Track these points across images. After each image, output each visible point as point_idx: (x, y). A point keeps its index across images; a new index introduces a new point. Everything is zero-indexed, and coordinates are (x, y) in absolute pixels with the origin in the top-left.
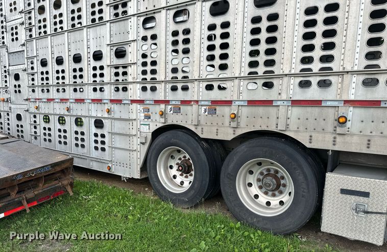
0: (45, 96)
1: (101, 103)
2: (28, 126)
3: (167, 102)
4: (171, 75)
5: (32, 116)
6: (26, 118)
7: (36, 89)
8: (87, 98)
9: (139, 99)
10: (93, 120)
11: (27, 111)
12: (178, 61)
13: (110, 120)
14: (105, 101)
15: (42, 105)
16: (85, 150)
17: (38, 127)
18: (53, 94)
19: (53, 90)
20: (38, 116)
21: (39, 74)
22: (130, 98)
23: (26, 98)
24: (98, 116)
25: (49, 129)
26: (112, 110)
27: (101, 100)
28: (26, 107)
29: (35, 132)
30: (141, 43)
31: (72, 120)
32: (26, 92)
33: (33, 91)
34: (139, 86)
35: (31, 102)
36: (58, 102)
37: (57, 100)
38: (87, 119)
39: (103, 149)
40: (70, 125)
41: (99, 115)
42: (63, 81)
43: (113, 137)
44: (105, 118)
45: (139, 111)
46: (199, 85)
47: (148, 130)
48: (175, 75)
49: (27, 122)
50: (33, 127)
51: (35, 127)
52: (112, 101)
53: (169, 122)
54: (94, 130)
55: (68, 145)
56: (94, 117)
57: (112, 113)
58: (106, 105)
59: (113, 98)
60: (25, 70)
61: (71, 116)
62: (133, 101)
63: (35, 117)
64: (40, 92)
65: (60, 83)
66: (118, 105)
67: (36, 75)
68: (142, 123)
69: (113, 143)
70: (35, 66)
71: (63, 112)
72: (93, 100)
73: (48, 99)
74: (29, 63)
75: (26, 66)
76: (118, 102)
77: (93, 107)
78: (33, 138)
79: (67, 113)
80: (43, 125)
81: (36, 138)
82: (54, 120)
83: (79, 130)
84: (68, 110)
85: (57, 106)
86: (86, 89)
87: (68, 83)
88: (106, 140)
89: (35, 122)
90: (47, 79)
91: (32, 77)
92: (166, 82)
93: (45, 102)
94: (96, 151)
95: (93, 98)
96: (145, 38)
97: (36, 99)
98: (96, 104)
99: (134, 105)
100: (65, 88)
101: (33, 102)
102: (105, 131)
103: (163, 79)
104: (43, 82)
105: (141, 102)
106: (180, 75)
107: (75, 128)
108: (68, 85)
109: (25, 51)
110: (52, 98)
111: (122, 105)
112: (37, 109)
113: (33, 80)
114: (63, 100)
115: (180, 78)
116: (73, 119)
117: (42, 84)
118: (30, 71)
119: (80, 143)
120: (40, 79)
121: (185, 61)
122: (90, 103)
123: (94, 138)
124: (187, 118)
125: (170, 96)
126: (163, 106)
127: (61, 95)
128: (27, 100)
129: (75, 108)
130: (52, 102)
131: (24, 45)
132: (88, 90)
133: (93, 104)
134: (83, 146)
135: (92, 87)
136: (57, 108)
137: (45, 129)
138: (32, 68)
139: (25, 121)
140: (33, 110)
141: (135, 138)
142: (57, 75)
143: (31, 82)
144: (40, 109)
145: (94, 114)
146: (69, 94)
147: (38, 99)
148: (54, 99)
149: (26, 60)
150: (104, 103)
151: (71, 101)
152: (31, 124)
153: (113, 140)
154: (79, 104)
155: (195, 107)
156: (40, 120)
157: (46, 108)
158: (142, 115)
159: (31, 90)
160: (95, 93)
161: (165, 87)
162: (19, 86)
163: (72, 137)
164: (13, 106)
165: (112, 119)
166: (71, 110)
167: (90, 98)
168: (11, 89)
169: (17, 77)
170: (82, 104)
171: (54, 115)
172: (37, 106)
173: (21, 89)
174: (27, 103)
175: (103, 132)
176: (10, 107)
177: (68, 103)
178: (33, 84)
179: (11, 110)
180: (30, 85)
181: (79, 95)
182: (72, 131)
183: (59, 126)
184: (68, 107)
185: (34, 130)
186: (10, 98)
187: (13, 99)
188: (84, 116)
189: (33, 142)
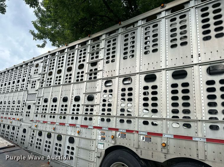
0: (43, 119)
1: (75, 127)
2: (29, 137)
3: (117, 130)
4: (120, 113)
5: (32, 131)
6: (28, 132)
7: (38, 115)
8: (67, 123)
9: (98, 126)
10: (68, 137)
11: (30, 127)
12: (124, 105)
13: (79, 139)
14: (77, 126)
15: (40, 125)
17: (34, 138)
18: (48, 119)
19: (48, 116)
20: (35, 131)
21: (42, 106)
22: (93, 125)
23: (31, 120)
24: (72, 135)
25: (41, 140)
26: (81, 132)
27: (75, 125)
28: (30, 125)
29: (32, 141)
30: (103, 93)
32: (32, 116)
33: (36, 116)
34: (99, 118)
37: (49, 123)
38: (65, 136)
39: (72, 158)
40: (54, 140)
41: (73, 134)
42: (55, 112)
43: (79, 150)
44: (76, 137)
45: (98, 134)
46: (138, 121)
47: (102, 148)
48: (122, 113)
49: (28, 135)
50: (31, 138)
51: (32, 138)
52: (82, 126)
53: (118, 144)
54: (68, 144)
55: (50, 152)
56: (69, 135)
57: (81, 133)
58: (78, 128)
59: (82, 124)
60: (35, 104)
61: (55, 133)
62: (95, 127)
63: (34, 131)
64: (40, 116)
65: (53, 113)
66: (85, 129)
67: (40, 107)
68: (99, 142)
69: (79, 155)
70: (41, 102)
71: (51, 130)
72: (70, 125)
73: (44, 122)
74: (38, 100)
75: (36, 101)
76: (86, 127)
77: (70, 128)
78: (30, 145)
79: (53, 131)
80: (38, 137)
81: (31, 145)
82: (45, 134)
83: (59, 142)
84: (54, 129)
85: (48, 126)
86: (67, 117)
87: (57, 113)
88: (74, 152)
89: (33, 135)
90: (46, 109)
91: (37, 108)
92: (117, 117)
93: (42, 123)
95: (70, 123)
96: (105, 91)
97: (37, 121)
98: (71, 127)
99: (95, 129)
100: (55, 116)
101: (35, 122)
102: (75, 145)
103: (115, 115)
105: (100, 128)
106: (126, 113)
107: (57, 141)
109: (37, 94)
110: (46, 121)
111: (88, 129)
112: (36, 127)
113: (38, 109)
114: (52, 123)
115: (126, 115)
116: (56, 135)
117: (42, 112)
118: (37, 104)
119: (57, 151)
120: (42, 109)
121: (129, 105)
122: (68, 126)
123: (67, 149)
124: (130, 142)
125: (119, 126)
126: (114, 132)
128: (32, 121)
129: (58, 129)
130: (46, 124)
131: (37, 90)
132: (68, 118)
133: (70, 127)
134: (59, 154)
135: (71, 116)
136: (48, 127)
137: (38, 140)
138: (39, 103)
140: (34, 127)
141: (93, 153)
142: (52, 108)
143: (36, 111)
144: (38, 127)
145: (69, 133)
146: (57, 120)
147: (38, 121)
148: (47, 122)
149: (36, 98)
150: (77, 127)
151: (57, 124)
152: (30, 136)
153: (79, 152)
154: (61, 126)
155: (136, 135)
156: (36, 134)
157: (42, 127)
158: (100, 137)
159: (35, 115)
160: (72, 120)
161: (116, 119)
162: (29, 112)
163: (53, 147)
164: (23, 124)
165: (80, 137)
166: (56, 130)
167: (69, 123)
168: (25, 113)
169: (29, 107)
170: (63, 126)
171: (45, 131)
172: (37, 125)
173: (30, 114)
174: (31, 122)
175: (73, 146)
176: (21, 124)
177: (55, 125)
178: (37, 112)
179: (21, 126)
180: (35, 112)
181: (62, 121)
182: (54, 143)
183: (47, 139)
184: (55, 127)
185: (31, 140)
186: (22, 119)
187: (24, 119)
188: (63, 134)
189: (29, 148)
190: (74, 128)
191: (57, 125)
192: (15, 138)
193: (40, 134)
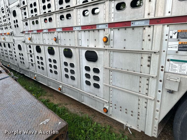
1: (94, 31)
2: (26, 54)
5: (28, 46)
6: (24, 49)
7: (28, 22)
8: (75, 25)
11: (24, 42)
13: (107, 53)
15: (34, 36)
16: (75, 83)
17: (33, 56)
18: (42, 25)
20: (32, 46)
24: (90, 46)
25: (42, 58)
27: (95, 26)
28: (23, 39)
29: (32, 60)
31: (60, 51)
32: (21, 24)
33: (27, 24)
35: (26, 34)
36: (46, 33)
37: (45, 31)
38: (77, 50)
39: (97, 86)
40: (59, 56)
41: (92, 46)
43: (111, 73)
44: (100, 50)
45: (166, 37)
49: (25, 51)
50: (29, 55)
51: (31, 56)
54: (85, 63)
55: (58, 75)
56: (85, 48)
58: (102, 32)
59: (113, 21)
60: (19, 6)
61: (59, 46)
63: (30, 47)
64: (31, 24)
65: (47, 12)
67: (27, 8)
68: (170, 58)
69: (111, 81)
71: (52, 43)
73: (38, 31)
75: (19, 2)
77: (84, 35)
78: (30, 64)
79: (55, 44)
80: (37, 54)
81: (32, 65)
82: (44, 50)
83: (68, 61)
84: (56, 40)
85: (46, 36)
88: (100, 76)
89: (31, 51)
91: (24, 11)
93: (36, 33)
94: (88, 86)
95: (82, 24)
97: (29, 31)
98: (87, 33)
100: (52, 17)
101: (28, 34)
102: (99, 65)
104: (32, 15)
107: (65, 59)
108: (54, 12)
110: (41, 29)
112: (30, 40)
113: (25, 13)
114: (51, 30)
116: (62, 50)
117: (33, 16)
118: (22, 5)
119: (69, 74)
120: (30, 12)
122: (79, 31)
123: (85, 72)
127: (49, 25)
128: (23, 32)
130: (41, 33)
132: (77, 15)
133: (83, 33)
134: (73, 78)
135: (82, 10)
137: (38, 57)
138: (24, 3)
139: (24, 50)
140: (28, 41)
142: (43, 5)
143: (24, 16)
144: (33, 40)
145: (84, 44)
146: (57, 22)
147: (31, 31)
150: (99, 30)
151: (58, 30)
152: (28, 54)
153: (111, 77)
154: (67, 33)
156: (34, 49)
157: (38, 39)
158: (174, 44)
159: (24, 23)
160: (86, 18)
162: (17, 21)
163: (62, 67)
164: (15, 38)
165: (110, 50)
166: (59, 41)
167: (79, 25)
168: (13, 24)
169: (14, 14)
170: (70, 33)
171: (44, 45)
172: (30, 37)
173: (18, 24)
174: (23, 35)
175: (96, 66)
176: (14, 40)
177: (56, 33)
178: (26, 18)
179: (14, 41)
180: (23, 19)
181: (66, 23)
182: (61, 62)
183: (49, 56)
184: (56, 37)
185: (30, 58)
186: (13, 32)
187: (15, 33)
188: (73, 47)
189: (31, 68)
190: (91, 32)
191: (59, 32)
192: (14, 57)
193: (38, 50)
